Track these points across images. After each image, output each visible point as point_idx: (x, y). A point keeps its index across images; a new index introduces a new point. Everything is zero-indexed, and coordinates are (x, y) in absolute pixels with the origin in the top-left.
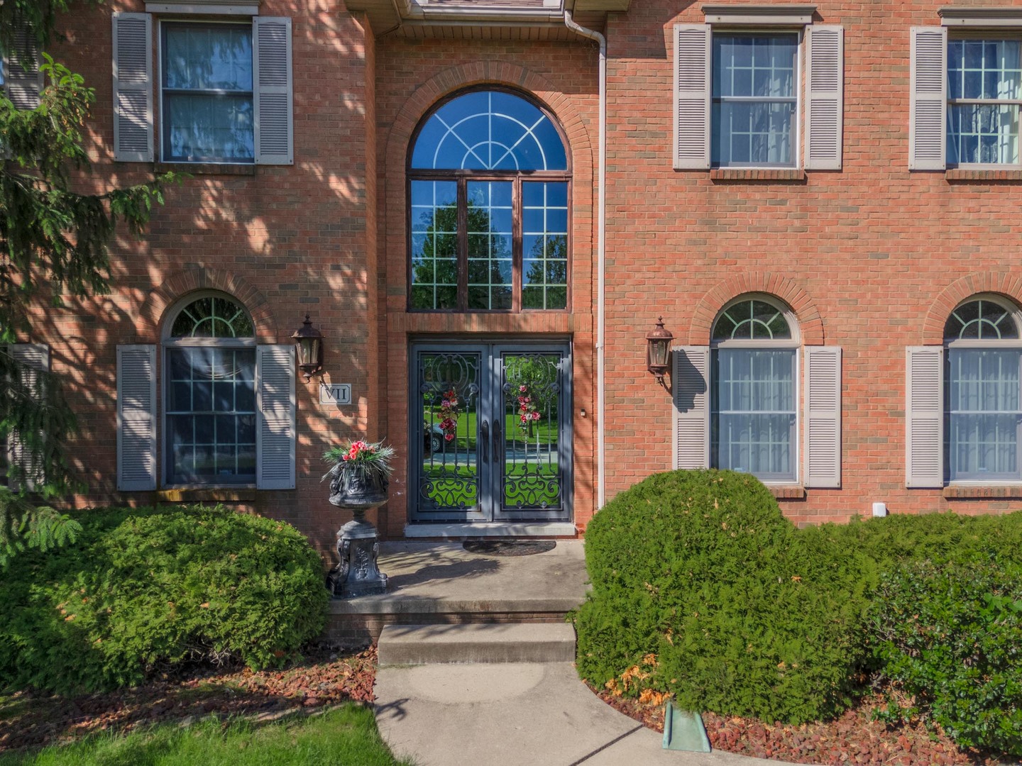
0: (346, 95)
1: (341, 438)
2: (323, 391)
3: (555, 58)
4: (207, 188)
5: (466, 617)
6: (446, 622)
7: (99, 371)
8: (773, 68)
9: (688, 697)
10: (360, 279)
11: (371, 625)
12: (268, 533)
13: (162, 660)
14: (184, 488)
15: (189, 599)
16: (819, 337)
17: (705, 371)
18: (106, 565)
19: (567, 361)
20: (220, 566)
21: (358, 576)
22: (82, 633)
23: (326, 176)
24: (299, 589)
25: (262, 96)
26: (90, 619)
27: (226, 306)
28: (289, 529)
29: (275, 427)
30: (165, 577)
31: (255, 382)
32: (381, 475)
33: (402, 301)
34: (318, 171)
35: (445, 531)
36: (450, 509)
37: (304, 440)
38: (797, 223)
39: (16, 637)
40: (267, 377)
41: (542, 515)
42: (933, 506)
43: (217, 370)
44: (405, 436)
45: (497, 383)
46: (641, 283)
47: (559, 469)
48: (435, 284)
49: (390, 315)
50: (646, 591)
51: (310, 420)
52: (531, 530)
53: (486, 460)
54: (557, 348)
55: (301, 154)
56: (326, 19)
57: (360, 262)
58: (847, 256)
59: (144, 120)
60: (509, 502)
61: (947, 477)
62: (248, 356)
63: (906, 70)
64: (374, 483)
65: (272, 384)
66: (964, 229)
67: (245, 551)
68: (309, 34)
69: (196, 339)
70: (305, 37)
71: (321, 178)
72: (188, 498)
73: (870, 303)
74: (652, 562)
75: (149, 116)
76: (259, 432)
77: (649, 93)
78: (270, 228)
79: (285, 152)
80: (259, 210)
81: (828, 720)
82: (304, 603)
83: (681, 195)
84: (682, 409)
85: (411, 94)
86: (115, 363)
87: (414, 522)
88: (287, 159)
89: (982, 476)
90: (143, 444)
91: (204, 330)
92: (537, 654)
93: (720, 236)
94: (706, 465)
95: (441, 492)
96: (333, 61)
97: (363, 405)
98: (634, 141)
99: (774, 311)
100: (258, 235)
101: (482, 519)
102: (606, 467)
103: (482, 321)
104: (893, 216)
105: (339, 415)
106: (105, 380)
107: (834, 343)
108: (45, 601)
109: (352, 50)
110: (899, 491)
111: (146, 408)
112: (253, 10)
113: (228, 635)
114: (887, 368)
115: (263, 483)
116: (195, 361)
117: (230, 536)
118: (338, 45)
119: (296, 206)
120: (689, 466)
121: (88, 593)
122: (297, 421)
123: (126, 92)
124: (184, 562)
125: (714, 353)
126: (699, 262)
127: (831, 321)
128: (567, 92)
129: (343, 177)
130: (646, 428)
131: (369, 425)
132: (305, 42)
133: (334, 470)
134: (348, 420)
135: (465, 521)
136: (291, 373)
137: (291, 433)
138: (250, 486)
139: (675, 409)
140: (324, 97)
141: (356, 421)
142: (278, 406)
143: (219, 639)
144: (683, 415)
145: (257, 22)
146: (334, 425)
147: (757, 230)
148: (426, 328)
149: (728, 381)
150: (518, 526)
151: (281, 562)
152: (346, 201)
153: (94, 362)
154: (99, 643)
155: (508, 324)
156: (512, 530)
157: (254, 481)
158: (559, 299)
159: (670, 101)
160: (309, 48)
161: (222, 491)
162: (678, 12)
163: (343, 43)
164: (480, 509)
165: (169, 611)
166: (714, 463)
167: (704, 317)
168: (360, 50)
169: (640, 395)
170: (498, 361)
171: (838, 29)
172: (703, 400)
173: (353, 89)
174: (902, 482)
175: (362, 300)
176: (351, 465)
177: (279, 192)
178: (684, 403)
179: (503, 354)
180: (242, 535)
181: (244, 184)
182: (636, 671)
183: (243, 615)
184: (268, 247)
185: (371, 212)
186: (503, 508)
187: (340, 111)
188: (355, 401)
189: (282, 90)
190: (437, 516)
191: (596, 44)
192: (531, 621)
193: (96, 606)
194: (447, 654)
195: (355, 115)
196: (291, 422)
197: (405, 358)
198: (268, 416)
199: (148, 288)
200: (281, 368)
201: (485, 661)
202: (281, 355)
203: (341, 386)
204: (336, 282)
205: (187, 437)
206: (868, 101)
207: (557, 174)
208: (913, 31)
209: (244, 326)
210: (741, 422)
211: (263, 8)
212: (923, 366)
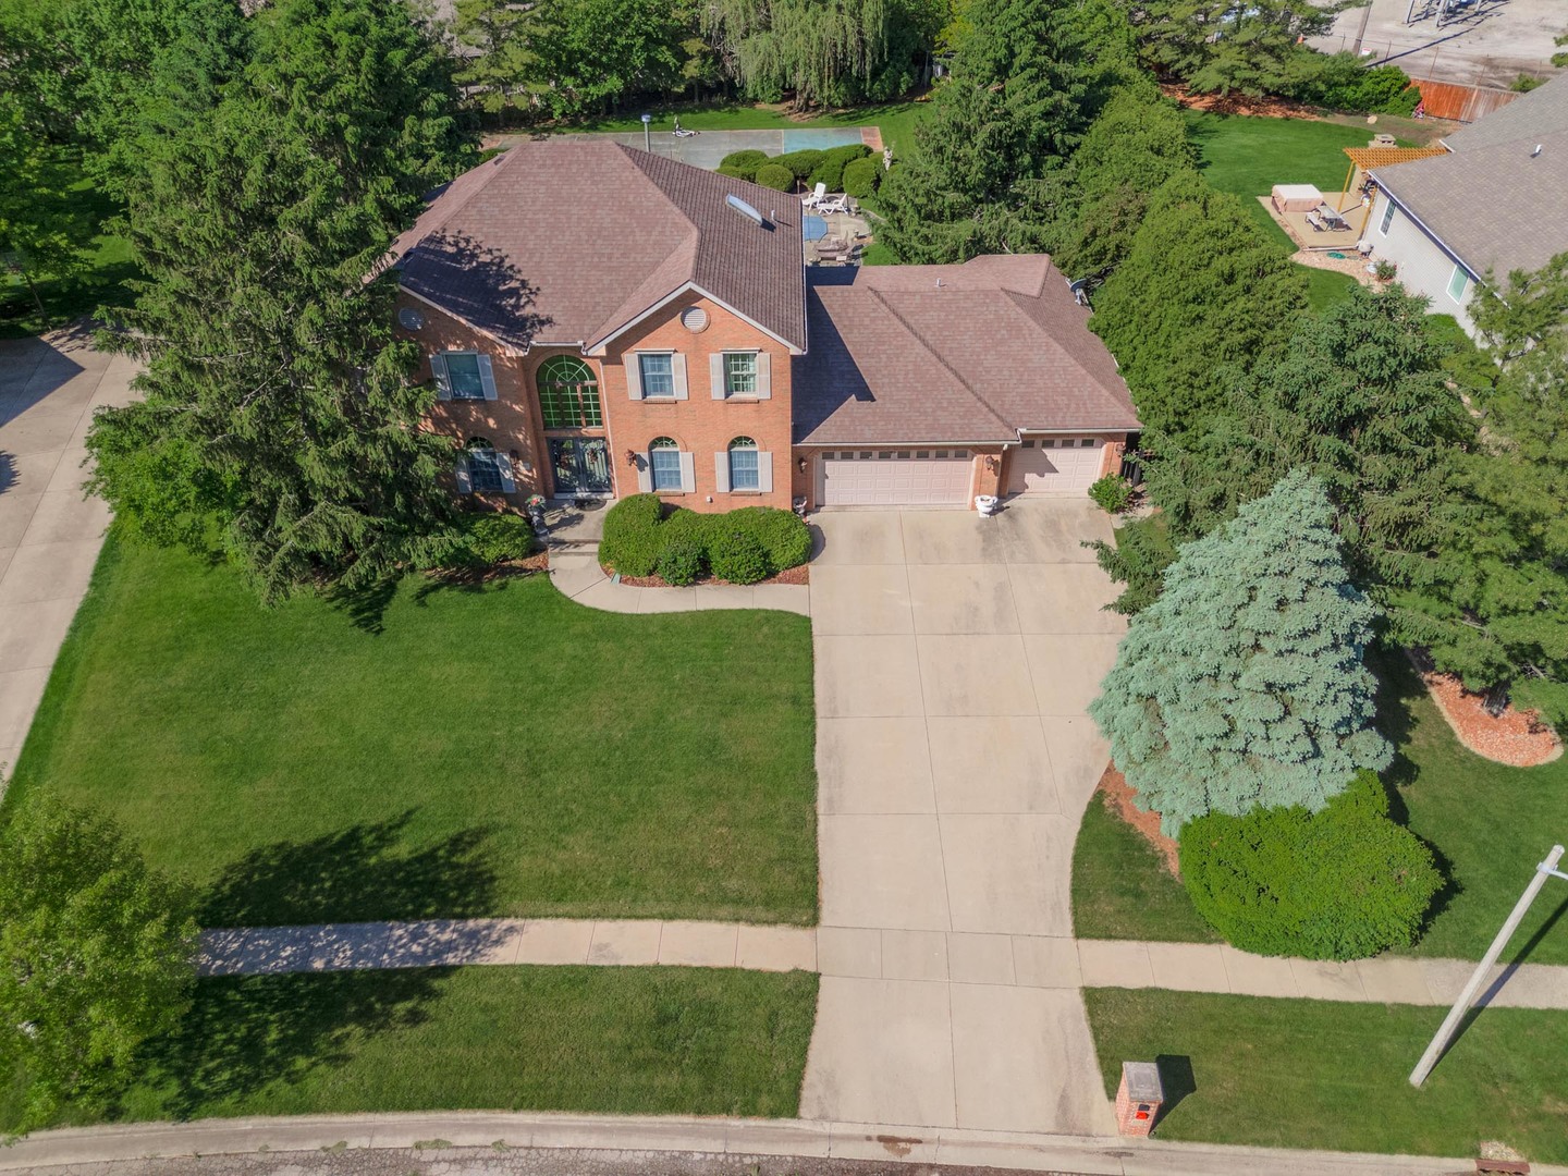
0: (513, 379)
1: (529, 479)
2: (520, 466)
4: (472, 408)
8: (663, 365)
9: (619, 571)
10: (528, 436)
11: (545, 544)
13: (498, 565)
16: (686, 448)
17: (647, 459)
23: (511, 405)
25: (484, 379)
27: (483, 440)
29: (507, 477)
31: (497, 463)
35: (568, 496)
36: (569, 487)
37: (517, 480)
38: (675, 416)
41: (602, 490)
42: (726, 497)
43: (483, 458)
46: (623, 433)
48: (553, 419)
51: (518, 475)
52: (598, 497)
54: (601, 440)
55: (501, 397)
57: (527, 431)
58: (693, 425)
59: (446, 389)
61: (732, 487)
62: (493, 455)
63: (709, 367)
65: (503, 464)
66: (732, 417)
68: (497, 360)
69: (475, 449)
71: (509, 404)
72: (483, 495)
73: (702, 439)
75: (448, 387)
76: (502, 478)
77: (619, 376)
78: (495, 420)
79: (496, 396)
80: (491, 415)
81: (649, 576)
83: (633, 407)
85: (535, 360)
87: (557, 492)
88: (496, 398)
89: (746, 486)
90: (466, 482)
91: (477, 447)
93: (649, 419)
94: (650, 489)
96: (506, 368)
97: (535, 471)
98: (615, 391)
99: (671, 440)
100: (491, 422)
101: (581, 494)
103: (572, 432)
104: (708, 414)
105: (527, 473)
107: (690, 450)
111: (464, 472)
112: (477, 353)
114: (709, 459)
116: (476, 456)
119: (503, 414)
120: (645, 492)
122: (514, 475)
123: (439, 381)
125: (651, 454)
126: (642, 428)
127: (688, 444)
129: (516, 404)
130: (631, 480)
131: (538, 475)
132: (496, 362)
134: (530, 475)
135: (575, 492)
136: (509, 461)
137: (512, 478)
139: (638, 472)
140: (506, 380)
141: (533, 475)
142: (507, 471)
144: (641, 473)
145: (478, 356)
146: (526, 476)
147: (661, 417)
149: (657, 461)
150: (594, 494)
152: (519, 412)
155: (582, 432)
156: (592, 496)
158: (599, 423)
159: (627, 377)
160: (497, 364)
161: (493, 493)
162: (625, 352)
164: (580, 489)
166: (654, 487)
167: (646, 443)
169: (627, 469)
171: (683, 355)
172: (647, 469)
173: (515, 378)
174: (716, 491)
175: (530, 442)
177: (496, 409)
178: (642, 469)
181: (484, 407)
184: (496, 426)
185: (528, 412)
186: (589, 487)
187: (512, 384)
188: (532, 469)
189: (490, 377)
190: (565, 489)
195: (518, 384)
196: (512, 475)
198: (504, 474)
199: (458, 438)
200: (505, 459)
202: (504, 455)
203: (527, 465)
204: (521, 437)
205: (478, 479)
206: (697, 379)
207: (593, 383)
208: (711, 355)
209: (491, 446)
210: (663, 472)
211: (480, 353)
212: (721, 458)
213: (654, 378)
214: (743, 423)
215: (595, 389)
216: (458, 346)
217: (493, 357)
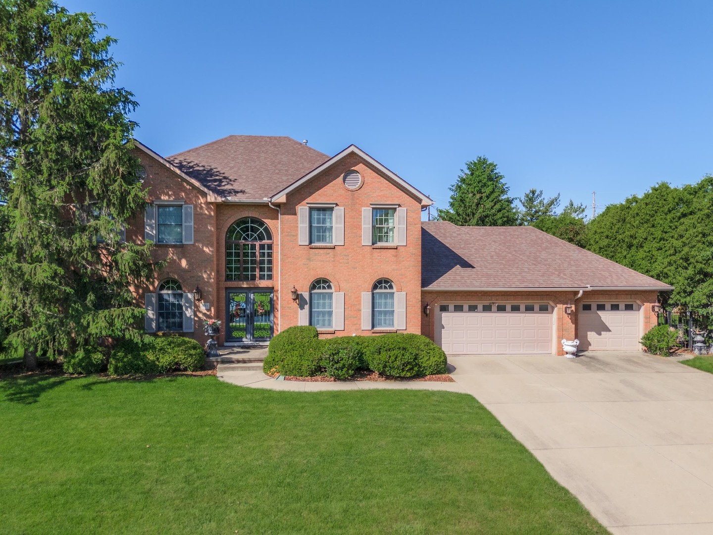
0: (209, 225)
1: (206, 318)
2: (201, 305)
3: (268, 210)
4: (170, 250)
5: (238, 361)
6: (234, 363)
7: (140, 300)
8: (327, 217)
9: (283, 373)
10: (212, 275)
11: (215, 364)
12: (190, 342)
13: (170, 368)
14: (163, 332)
15: (175, 355)
16: (339, 290)
17: (307, 299)
18: (156, 348)
19: (272, 295)
20: (181, 348)
21: (212, 352)
22: (154, 361)
23: (203, 247)
24: (199, 354)
25: (185, 226)
26: (155, 359)
27: (175, 282)
28: (195, 341)
29: (188, 315)
30: (170, 350)
31: (183, 302)
32: (218, 328)
33: (224, 278)
34: (201, 246)
35: (236, 344)
36: (237, 338)
37: (196, 319)
38: (332, 259)
39: (140, 362)
40: (186, 302)
41: (265, 339)
42: (369, 334)
43: (172, 299)
44: (224, 317)
45: (252, 301)
46: (290, 275)
47: (270, 326)
48: (233, 273)
49: (220, 283)
50: (279, 353)
51: (198, 313)
52: (261, 344)
53: (248, 323)
54: (270, 291)
55: (196, 241)
56: (203, 205)
57: (212, 270)
58: (346, 268)
59: (153, 233)
60: (255, 336)
61: (373, 327)
62: (181, 295)
63: (361, 219)
64: (216, 330)
65: (188, 303)
66: (377, 261)
67: (186, 345)
68: (198, 209)
69: (166, 291)
70: (197, 210)
71: (201, 247)
72: (164, 335)
73: (352, 281)
74: (281, 347)
75: (154, 232)
76: (184, 317)
77: (292, 225)
78: (187, 261)
79: (192, 241)
80: (185, 257)
81: (311, 376)
82: (200, 357)
83: (301, 252)
84: (301, 309)
85: (227, 220)
86: (144, 298)
87: (227, 342)
88: (192, 243)
89: (384, 327)
90: (152, 320)
91: (168, 289)
92: (255, 368)
93: (312, 263)
94: (307, 324)
95: (235, 334)
96: (205, 216)
97: (213, 309)
98: (288, 237)
99: (328, 282)
100: (184, 263)
101: (247, 341)
102: (280, 326)
103: (247, 284)
104: (358, 257)
105: (206, 312)
106: (142, 303)
107: (343, 291)
108: (144, 355)
109: (210, 213)
110: (360, 331)
111: (153, 310)
112: (183, 203)
113: (184, 363)
114: (357, 298)
115: (185, 330)
116: (166, 297)
117: (182, 342)
118: (206, 212)
119: (195, 255)
120: (303, 325)
121: (154, 354)
122: (194, 314)
123: (148, 225)
124: (173, 347)
125: (311, 295)
126: (306, 270)
127: (342, 285)
128: (272, 219)
129: (207, 247)
130: (292, 315)
131: (214, 315)
132: (197, 211)
133: (206, 327)
134: (208, 313)
135: (242, 341)
136: (193, 300)
137: (192, 317)
138: (181, 331)
139: (299, 309)
140: (202, 226)
141: (211, 313)
142: (189, 310)
143: (182, 364)
144: (302, 311)
145: (184, 206)
146: (204, 314)
147: (322, 261)
148: (231, 286)
149: (315, 301)
150: (257, 342)
151: (195, 348)
152: (208, 253)
153: (139, 298)
154: (158, 363)
155: (255, 285)
156: (255, 344)
157: (182, 330)
158: (270, 277)
159: (298, 227)
160: (198, 213)
161: (173, 333)
162: (300, 203)
163: (208, 211)
164: (247, 338)
165: (172, 358)
166: (311, 324)
167: (308, 284)
168: (212, 213)
169: (290, 306)
170: (252, 295)
171: (343, 208)
172: (307, 307)
173: (210, 224)
174: (361, 328)
175: (213, 280)
176: (211, 326)
177: (190, 251)
178: (302, 308)
179: (254, 293)
180: (185, 343)
181: (180, 249)
182: (274, 369)
183: (187, 359)
184: (187, 266)
185: (215, 256)
186: (253, 337)
187: (206, 229)
188: (210, 308)
189: (191, 224)
190: (234, 340)
191: (278, 210)
192: (255, 362)
193: (156, 356)
194: (233, 369)
195: (211, 231)
196: (192, 314)
197: (224, 295)
198: (187, 312)
199: (154, 278)
200: (190, 299)
201: (242, 370)
202: (190, 296)
203: (207, 304)
204: (205, 276)
205: (163, 317)
206: (351, 227)
207: (269, 242)
208: (363, 208)
209: (179, 288)
210: (319, 313)
211: (186, 203)
212: (366, 297)
213: (319, 228)
214: (384, 267)
215: (270, 247)
216: (169, 196)
217: (195, 207)
